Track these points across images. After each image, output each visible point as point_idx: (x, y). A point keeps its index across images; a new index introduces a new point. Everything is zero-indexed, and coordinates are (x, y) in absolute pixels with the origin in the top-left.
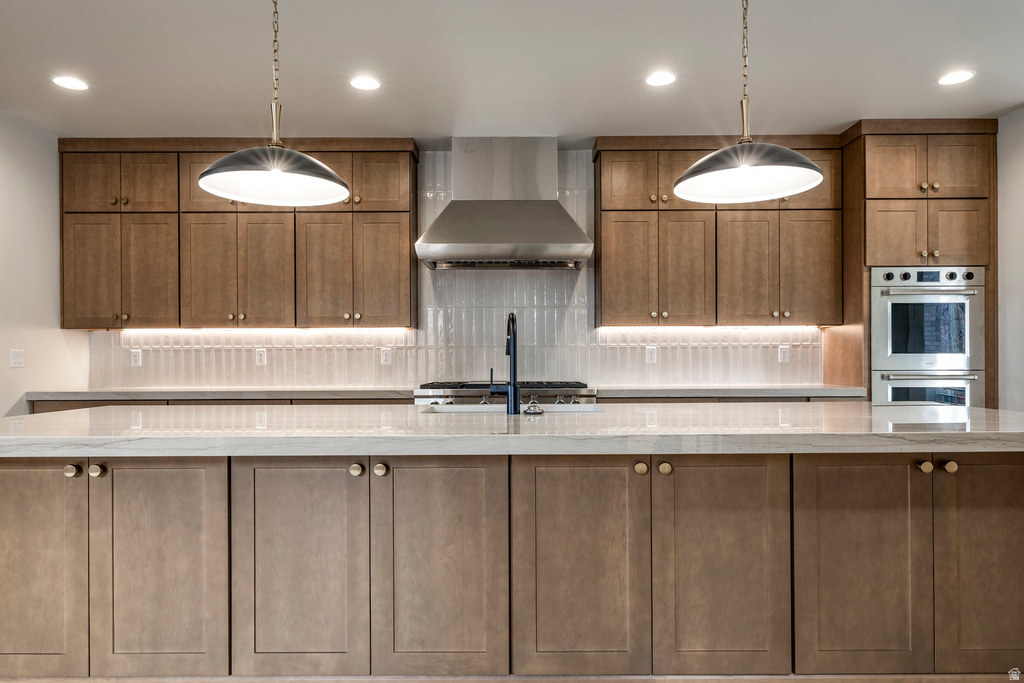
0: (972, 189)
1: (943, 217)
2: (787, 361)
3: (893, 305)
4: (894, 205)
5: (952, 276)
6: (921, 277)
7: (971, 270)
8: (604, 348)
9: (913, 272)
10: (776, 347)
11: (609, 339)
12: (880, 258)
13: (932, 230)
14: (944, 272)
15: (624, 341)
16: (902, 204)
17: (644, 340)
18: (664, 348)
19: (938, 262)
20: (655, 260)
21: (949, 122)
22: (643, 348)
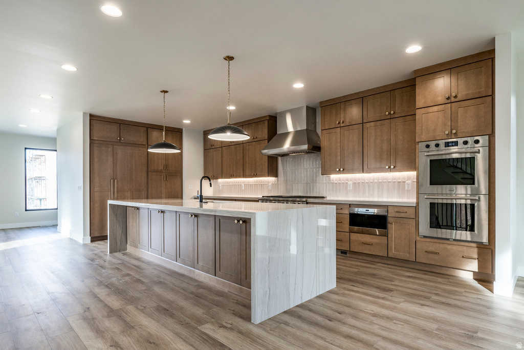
0: (479, 92)
1: (461, 111)
2: (410, 188)
3: (430, 160)
4: (431, 109)
5: (466, 143)
6: (447, 145)
7: (465, 139)
8: (333, 183)
9: (442, 143)
10: (404, 182)
11: (334, 180)
12: (424, 137)
13: (453, 119)
14: (461, 141)
15: (340, 180)
16: (436, 108)
17: (347, 180)
18: (355, 183)
19: (457, 136)
20: (339, 147)
21: (465, 58)
22: (347, 183)
